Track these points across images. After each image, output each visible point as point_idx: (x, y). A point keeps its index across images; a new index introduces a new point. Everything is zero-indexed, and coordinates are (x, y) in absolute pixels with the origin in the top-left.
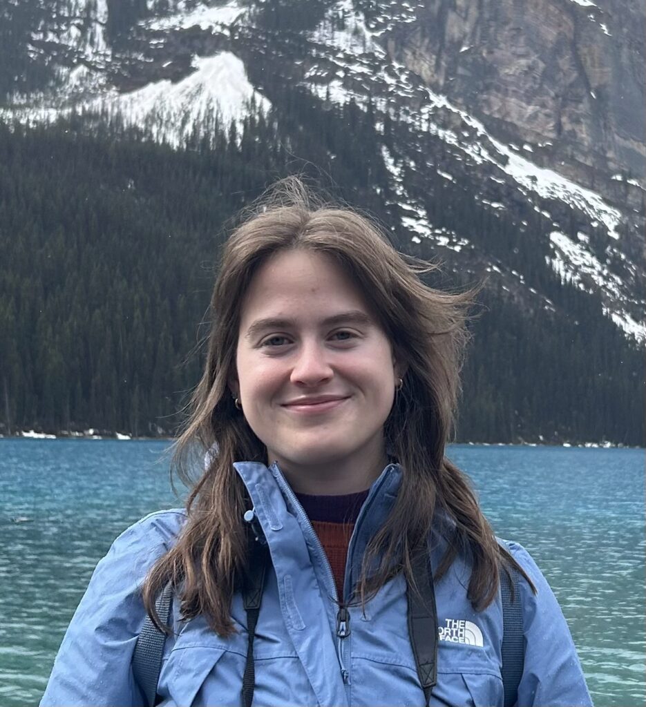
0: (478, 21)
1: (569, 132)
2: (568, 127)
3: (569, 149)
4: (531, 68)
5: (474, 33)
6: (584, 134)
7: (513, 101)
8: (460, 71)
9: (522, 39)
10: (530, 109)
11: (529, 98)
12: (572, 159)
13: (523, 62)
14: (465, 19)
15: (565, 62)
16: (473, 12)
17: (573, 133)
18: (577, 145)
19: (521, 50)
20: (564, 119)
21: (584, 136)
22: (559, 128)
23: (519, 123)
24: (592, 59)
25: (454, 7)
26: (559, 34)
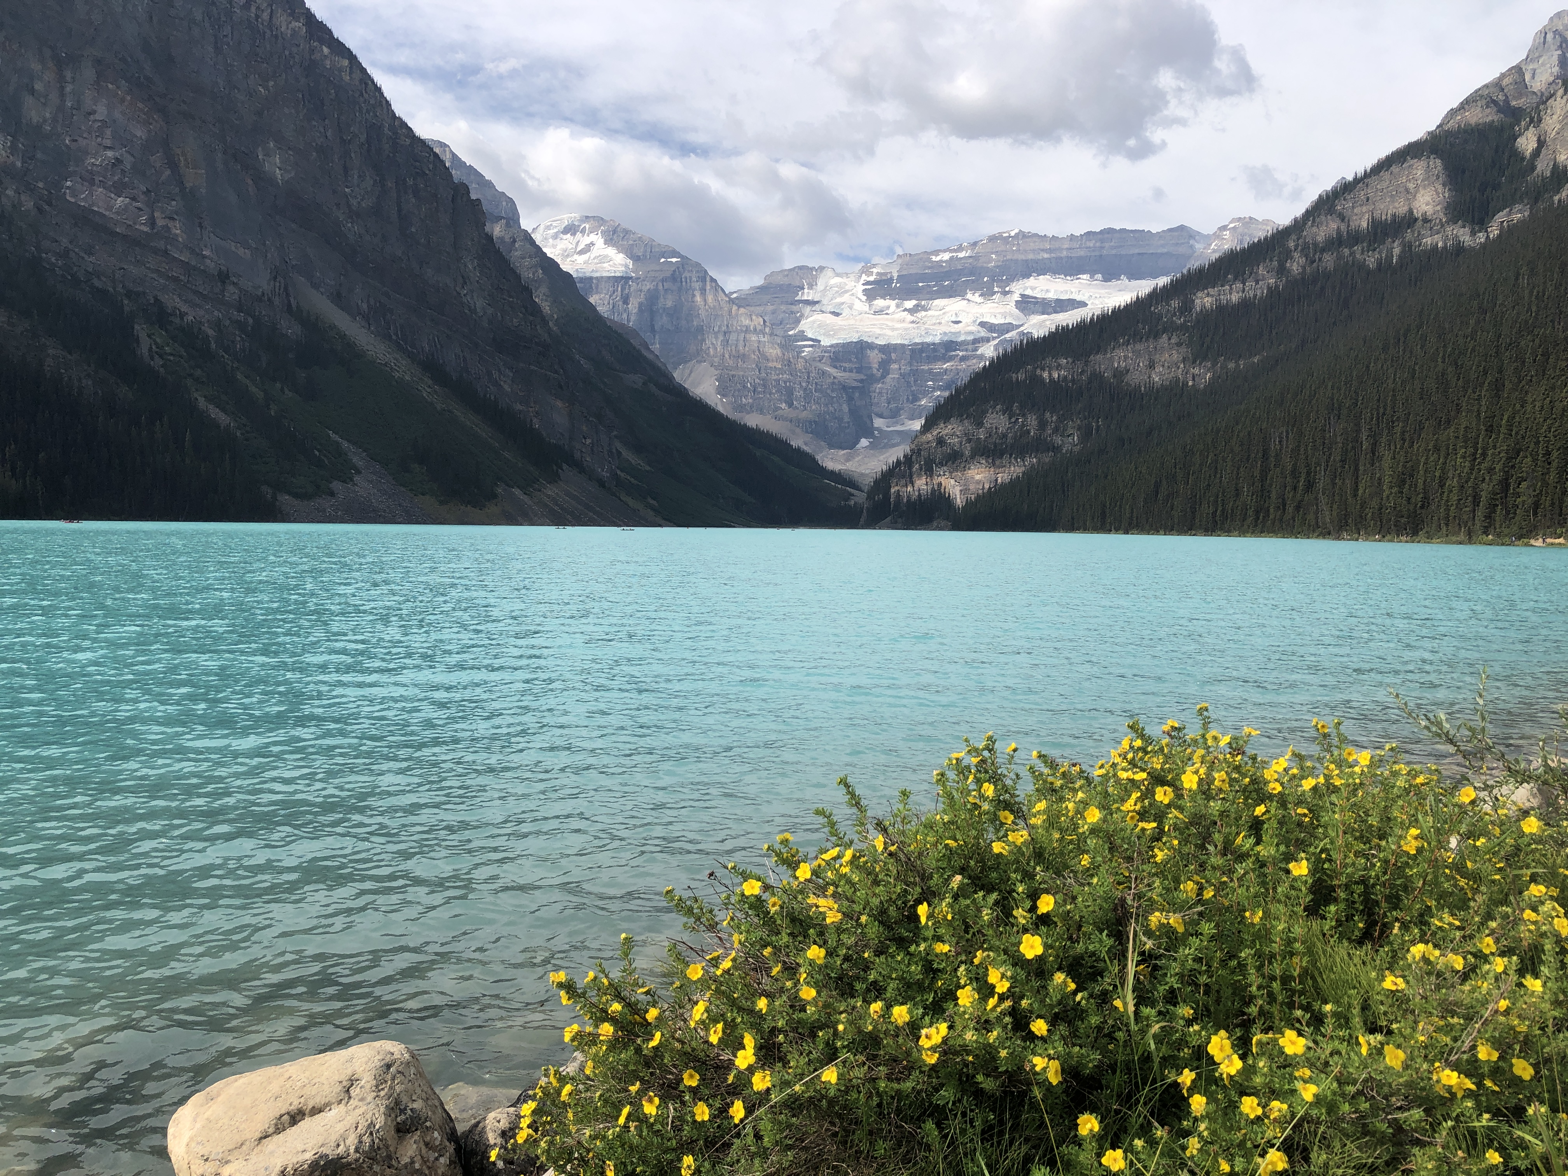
1: (163, 227)
2: (160, 222)
3: (161, 244)
4: (118, 161)
5: (55, 120)
6: (178, 230)
7: (101, 192)
8: (39, 155)
9: (108, 132)
10: (120, 201)
11: (119, 189)
12: (166, 252)
13: (110, 154)
14: (44, 104)
15: (157, 159)
17: (167, 228)
18: (172, 241)
19: (108, 143)
20: (157, 214)
21: (178, 232)
22: (152, 222)
23: (108, 214)
24: (186, 160)
25: (32, 92)
26: (149, 131)
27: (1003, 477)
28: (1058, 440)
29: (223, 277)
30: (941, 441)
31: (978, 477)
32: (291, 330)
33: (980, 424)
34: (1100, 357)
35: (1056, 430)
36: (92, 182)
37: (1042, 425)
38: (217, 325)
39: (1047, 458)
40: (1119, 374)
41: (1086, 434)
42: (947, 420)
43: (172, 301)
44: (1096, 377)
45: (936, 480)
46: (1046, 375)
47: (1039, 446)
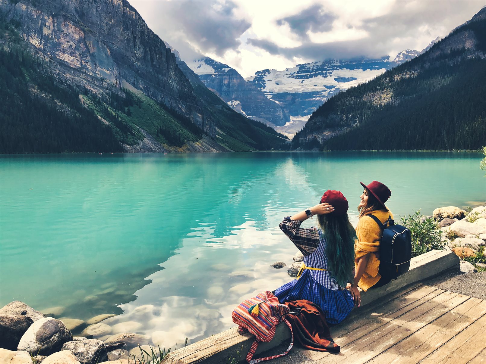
0: (54, 30)
1: (84, 65)
3: (84, 70)
4: (71, 45)
5: (52, 34)
6: (89, 66)
7: (66, 55)
8: (48, 45)
9: (68, 37)
10: (72, 58)
11: (72, 54)
12: (85, 73)
13: (69, 44)
14: (49, 29)
15: (82, 45)
16: (52, 27)
17: (86, 66)
18: (87, 69)
19: (68, 40)
20: (83, 61)
22: (81, 64)
23: (69, 62)
24: (90, 45)
25: (45, 25)
26: (80, 36)
27: (335, 134)
28: (352, 122)
29: (102, 80)
30: (315, 123)
31: (327, 134)
32: (122, 95)
33: (327, 118)
35: (351, 119)
36: (64, 52)
37: (347, 118)
38: (102, 94)
41: (361, 120)
42: (317, 116)
43: (89, 87)
44: (364, 103)
45: (314, 136)
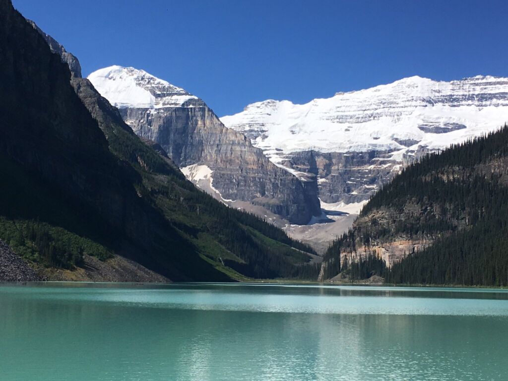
27: (419, 247)
28: (455, 222)
30: (374, 222)
31: (401, 247)
33: (401, 211)
34: (481, 165)
35: (453, 216)
37: (444, 212)
39: (448, 234)
40: (494, 177)
41: (474, 218)
42: (378, 207)
44: (480, 179)
45: (372, 249)
46: (445, 178)
47: (443, 226)
